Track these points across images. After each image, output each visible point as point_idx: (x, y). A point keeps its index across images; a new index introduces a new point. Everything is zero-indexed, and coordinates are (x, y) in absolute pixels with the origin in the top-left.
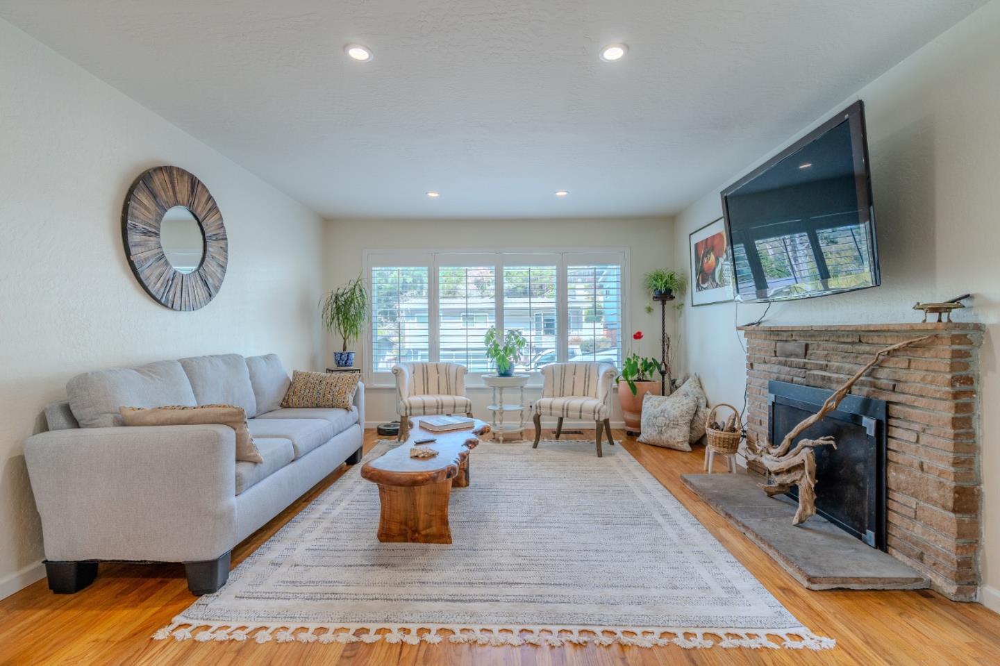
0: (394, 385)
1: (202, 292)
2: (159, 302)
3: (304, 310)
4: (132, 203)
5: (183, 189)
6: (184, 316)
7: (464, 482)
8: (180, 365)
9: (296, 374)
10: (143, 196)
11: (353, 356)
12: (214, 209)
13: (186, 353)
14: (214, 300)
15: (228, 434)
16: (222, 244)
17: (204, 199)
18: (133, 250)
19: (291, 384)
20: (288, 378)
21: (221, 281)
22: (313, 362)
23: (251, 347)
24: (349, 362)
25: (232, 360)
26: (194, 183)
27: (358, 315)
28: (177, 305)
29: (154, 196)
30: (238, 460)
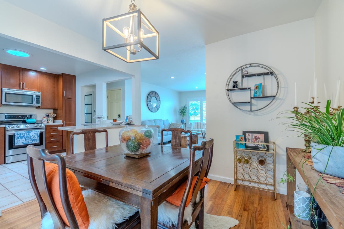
0: (190, 127)
1: (156, 110)
2: (151, 111)
3: (175, 111)
4: (148, 98)
5: (154, 94)
6: (154, 113)
7: (196, 143)
8: (153, 121)
9: (171, 123)
10: (149, 97)
11: (184, 120)
12: (158, 96)
13: (154, 119)
14: (159, 110)
15: (158, 129)
16: (159, 101)
17: (157, 95)
18: (148, 104)
19: (170, 125)
20: (170, 124)
21: (159, 107)
22: (177, 121)
23: (164, 118)
24: (184, 122)
25: (160, 120)
26: (155, 93)
27: (185, 112)
28: (153, 111)
29: (150, 96)
30: (159, 133)
